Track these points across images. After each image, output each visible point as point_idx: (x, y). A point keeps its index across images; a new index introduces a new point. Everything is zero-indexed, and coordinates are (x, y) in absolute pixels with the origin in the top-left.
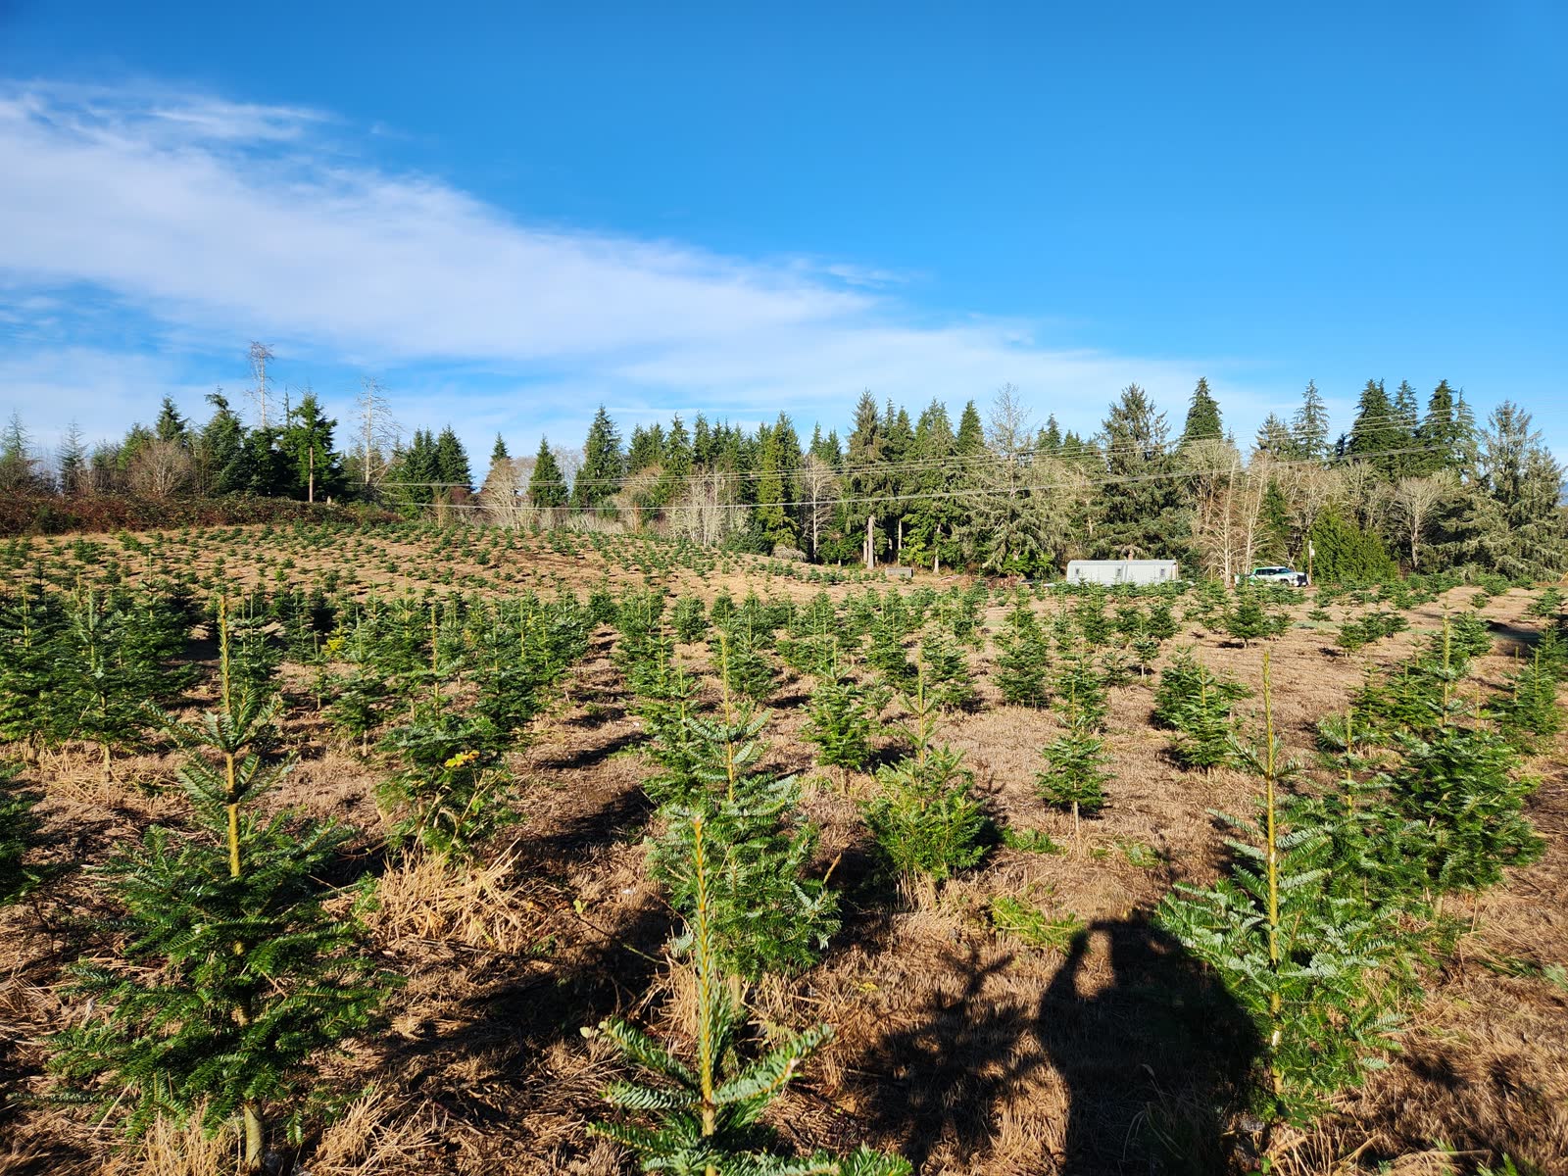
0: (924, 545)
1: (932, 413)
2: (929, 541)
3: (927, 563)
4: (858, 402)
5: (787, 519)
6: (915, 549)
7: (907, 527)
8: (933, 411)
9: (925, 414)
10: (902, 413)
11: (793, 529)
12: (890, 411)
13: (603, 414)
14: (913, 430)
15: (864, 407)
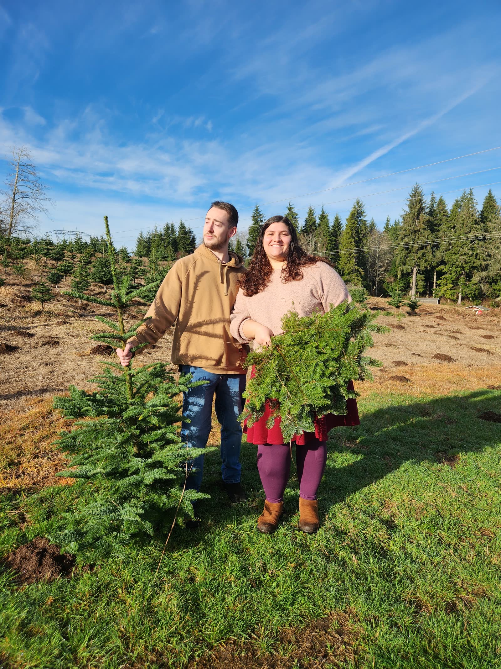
0: (451, 286)
1: (462, 201)
2: (455, 284)
3: (453, 298)
4: (410, 192)
5: (357, 267)
6: (445, 289)
7: (440, 274)
8: (463, 199)
9: (457, 201)
10: (441, 200)
11: (360, 274)
12: (433, 199)
13: (257, 210)
14: (449, 211)
15: (414, 195)
